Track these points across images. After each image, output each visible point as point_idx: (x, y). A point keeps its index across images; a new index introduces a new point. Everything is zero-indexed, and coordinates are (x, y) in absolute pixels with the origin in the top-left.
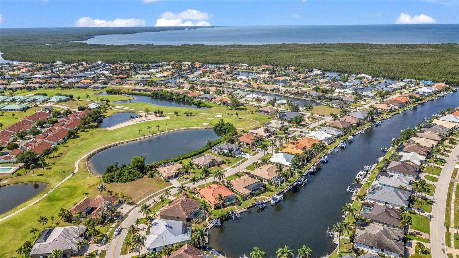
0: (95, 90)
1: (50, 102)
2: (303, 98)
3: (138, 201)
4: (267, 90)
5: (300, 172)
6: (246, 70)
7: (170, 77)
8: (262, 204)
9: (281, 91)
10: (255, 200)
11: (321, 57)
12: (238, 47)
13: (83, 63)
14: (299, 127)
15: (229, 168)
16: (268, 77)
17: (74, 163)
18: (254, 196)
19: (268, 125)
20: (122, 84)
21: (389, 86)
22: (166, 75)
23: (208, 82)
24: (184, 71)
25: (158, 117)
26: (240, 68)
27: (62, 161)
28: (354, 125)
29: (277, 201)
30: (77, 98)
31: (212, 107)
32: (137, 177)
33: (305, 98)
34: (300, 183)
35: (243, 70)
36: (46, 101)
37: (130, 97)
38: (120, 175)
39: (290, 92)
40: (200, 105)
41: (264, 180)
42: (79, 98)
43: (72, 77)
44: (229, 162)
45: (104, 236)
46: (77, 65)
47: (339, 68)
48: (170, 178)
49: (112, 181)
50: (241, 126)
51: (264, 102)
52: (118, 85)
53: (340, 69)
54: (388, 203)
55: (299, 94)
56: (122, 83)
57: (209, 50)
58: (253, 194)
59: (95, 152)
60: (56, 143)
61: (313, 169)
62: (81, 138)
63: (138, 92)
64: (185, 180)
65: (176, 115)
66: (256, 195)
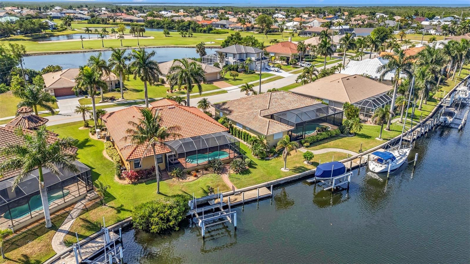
8: (337, 172)
10: (308, 157)
15: (235, 87)
18: (301, 145)
25: (136, 37)
40: (210, 32)
44: (235, 79)
48: (62, 95)
58: (296, 138)
63: (129, 22)
64: (103, 102)
65: (166, 36)
66: (308, 144)
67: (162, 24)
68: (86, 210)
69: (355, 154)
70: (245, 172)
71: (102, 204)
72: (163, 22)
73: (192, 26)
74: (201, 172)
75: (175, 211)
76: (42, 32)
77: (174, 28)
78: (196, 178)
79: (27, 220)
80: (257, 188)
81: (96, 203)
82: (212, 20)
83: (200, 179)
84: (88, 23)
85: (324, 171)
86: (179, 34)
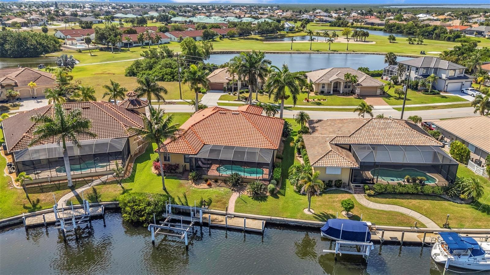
0: (318, 24)
10: (351, 207)
15: (390, 107)
18: (363, 191)
25: (357, 41)
29: (468, 262)
31: (479, 42)
32: (173, 77)
41: (473, 156)
44: (401, 98)
48: (215, 89)
49: (132, 74)
58: (365, 181)
63: (370, 26)
64: (239, 100)
65: (390, 42)
66: (372, 192)
67: (403, 29)
68: (104, 183)
69: (431, 225)
70: (260, 198)
71: (119, 182)
72: (404, 26)
73: (437, 31)
74: (220, 183)
75: (149, 209)
76: (278, 33)
77: (414, 34)
78: (208, 187)
79: (62, 176)
80: (244, 217)
81: (117, 180)
82: (474, 26)
83: (211, 189)
84: (330, 26)
85: (330, 228)
86: (407, 40)
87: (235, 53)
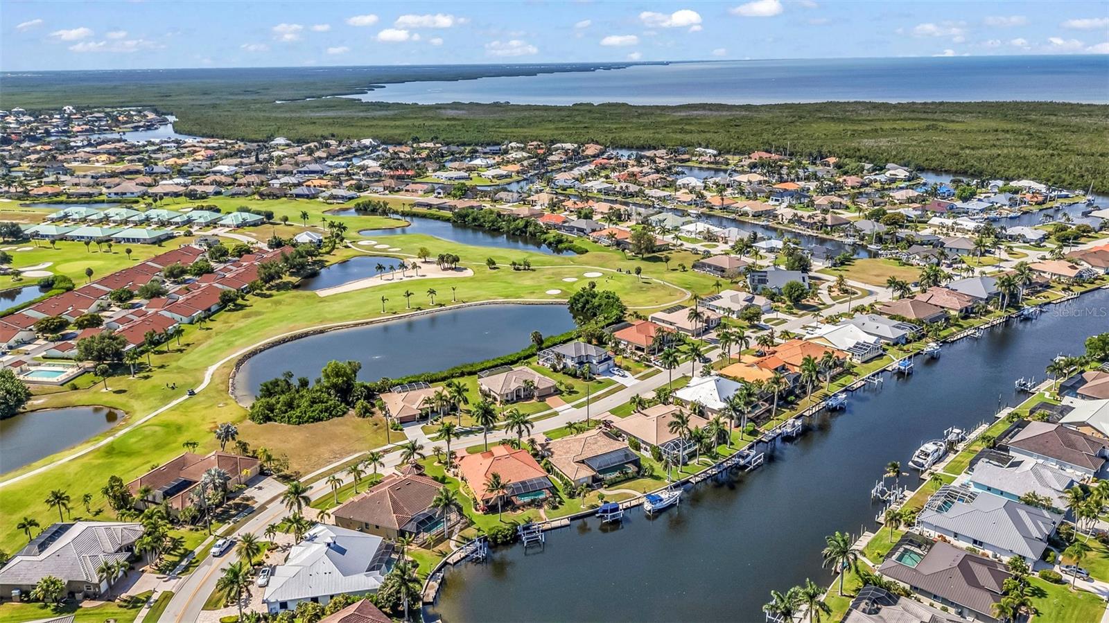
0: (331, 204)
1: (222, 225)
2: (836, 236)
3: (306, 473)
4: (746, 214)
5: (753, 433)
6: (709, 163)
7: (515, 178)
8: (612, 511)
9: (780, 217)
10: (601, 497)
11: (921, 136)
12: (711, 110)
13: (333, 142)
14: (795, 311)
15: (569, 406)
16: (760, 183)
17: (206, 368)
18: (602, 486)
19: (711, 303)
20: (397, 191)
21: (1094, 214)
22: (505, 173)
23: (600, 191)
24: (553, 163)
25: (445, 269)
26: (694, 159)
27: (181, 363)
28: (953, 313)
29: (659, 505)
30: (281, 220)
31: (587, 251)
32: (330, 414)
33: (841, 237)
34: (742, 462)
35: (701, 163)
36: (213, 224)
37: (403, 222)
38: (290, 405)
39: (803, 220)
40: (559, 246)
41: (643, 446)
42: (286, 219)
43: (295, 172)
44: (571, 392)
45: (187, 554)
46: (315, 146)
47: (963, 163)
48: (405, 421)
49: (267, 419)
50: (641, 301)
51: (726, 243)
52: (387, 192)
53: (963, 167)
54: (981, 544)
55: (826, 226)
56: (396, 189)
57: (634, 116)
58: (601, 480)
59: (263, 345)
60: (185, 320)
61: (793, 426)
62: (248, 310)
63: (425, 210)
65: (490, 268)
66: (606, 485)
67: (482, 220)
69: (639, 495)
70: (555, 508)
71: (469, 526)
72: (483, 217)
73: (530, 227)
74: (526, 507)
75: (510, 532)
77: (501, 231)
78: (522, 511)
79: (435, 534)
81: (466, 525)
83: (525, 512)
87: (312, 334)
